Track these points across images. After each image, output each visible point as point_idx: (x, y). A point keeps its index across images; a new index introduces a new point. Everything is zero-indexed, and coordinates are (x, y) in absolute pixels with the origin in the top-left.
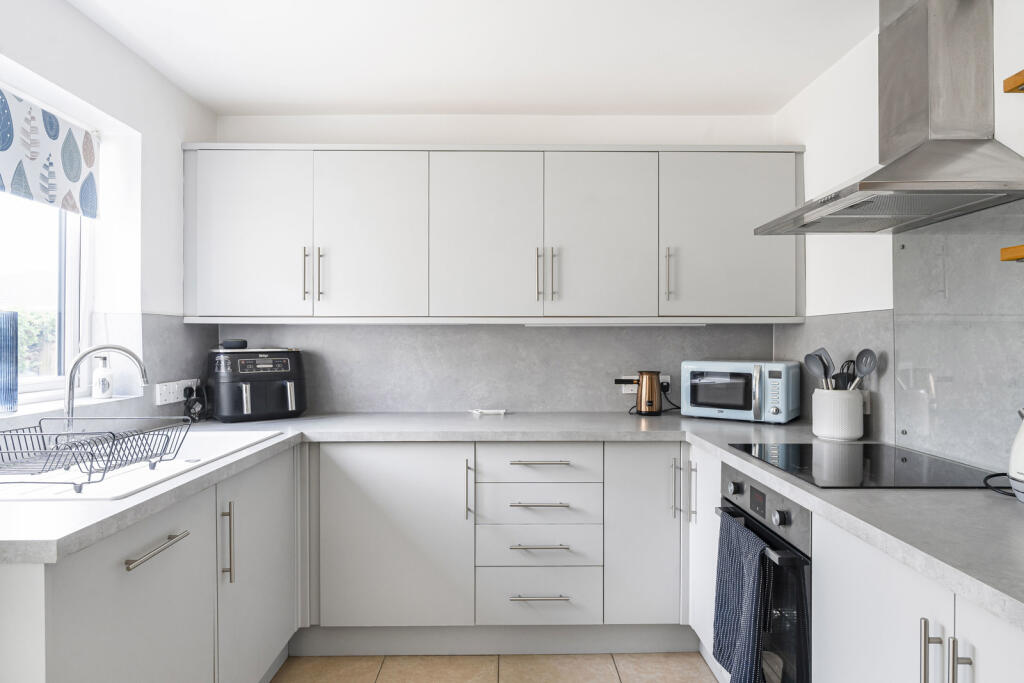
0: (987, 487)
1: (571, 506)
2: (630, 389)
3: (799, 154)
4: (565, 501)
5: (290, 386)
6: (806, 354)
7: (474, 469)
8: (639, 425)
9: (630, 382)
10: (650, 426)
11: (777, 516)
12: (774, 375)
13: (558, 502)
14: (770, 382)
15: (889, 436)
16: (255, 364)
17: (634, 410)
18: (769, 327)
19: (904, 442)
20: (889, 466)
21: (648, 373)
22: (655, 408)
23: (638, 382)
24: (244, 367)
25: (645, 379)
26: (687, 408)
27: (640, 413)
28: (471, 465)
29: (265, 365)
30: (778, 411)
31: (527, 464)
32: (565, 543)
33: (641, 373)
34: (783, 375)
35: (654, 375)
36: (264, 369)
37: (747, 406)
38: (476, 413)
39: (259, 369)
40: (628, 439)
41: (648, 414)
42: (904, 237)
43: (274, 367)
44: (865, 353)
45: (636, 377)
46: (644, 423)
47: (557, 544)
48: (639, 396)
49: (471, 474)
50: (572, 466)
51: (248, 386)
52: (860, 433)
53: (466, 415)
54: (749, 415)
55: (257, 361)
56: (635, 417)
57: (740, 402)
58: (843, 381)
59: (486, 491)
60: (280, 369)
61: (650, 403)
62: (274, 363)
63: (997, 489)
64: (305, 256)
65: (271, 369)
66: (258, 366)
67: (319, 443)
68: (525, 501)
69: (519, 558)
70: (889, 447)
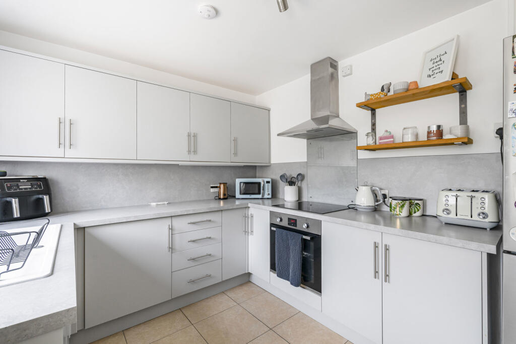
0: (350, 208)
1: (212, 237)
2: (216, 190)
3: (269, 111)
4: (209, 236)
5: (46, 199)
6: (280, 175)
7: (171, 229)
8: (220, 203)
9: (217, 187)
10: (224, 203)
11: (306, 225)
12: (268, 182)
13: (205, 237)
14: (266, 185)
15: (305, 199)
16: (18, 186)
17: (217, 198)
18: (256, 166)
19: (310, 200)
20: (304, 206)
21: (223, 183)
22: (226, 197)
23: (220, 187)
24: (9, 188)
25: (222, 185)
26: (238, 195)
27: (220, 199)
28: (170, 227)
29: (25, 187)
30: (269, 194)
31: (194, 223)
32: (209, 253)
33: (221, 184)
34: (271, 182)
35: (225, 184)
36: (25, 189)
37: (259, 193)
38: (154, 204)
39: (22, 189)
40: (231, 208)
41: (224, 199)
42: (310, 141)
43: (32, 187)
44: (299, 174)
45: (218, 185)
46: (222, 202)
47: (205, 254)
48: (219, 193)
49: (170, 231)
50: (213, 222)
51: (17, 200)
52: (298, 199)
53: (148, 205)
54: (260, 196)
55: (19, 184)
56: (218, 201)
57: (257, 192)
58: (291, 183)
59: (177, 237)
60: (36, 188)
61: (224, 195)
62: (32, 185)
63: (353, 208)
64: (60, 123)
65: (30, 188)
66: (20, 187)
67: (84, 228)
68: (193, 239)
69: (192, 263)
70: (305, 202)
